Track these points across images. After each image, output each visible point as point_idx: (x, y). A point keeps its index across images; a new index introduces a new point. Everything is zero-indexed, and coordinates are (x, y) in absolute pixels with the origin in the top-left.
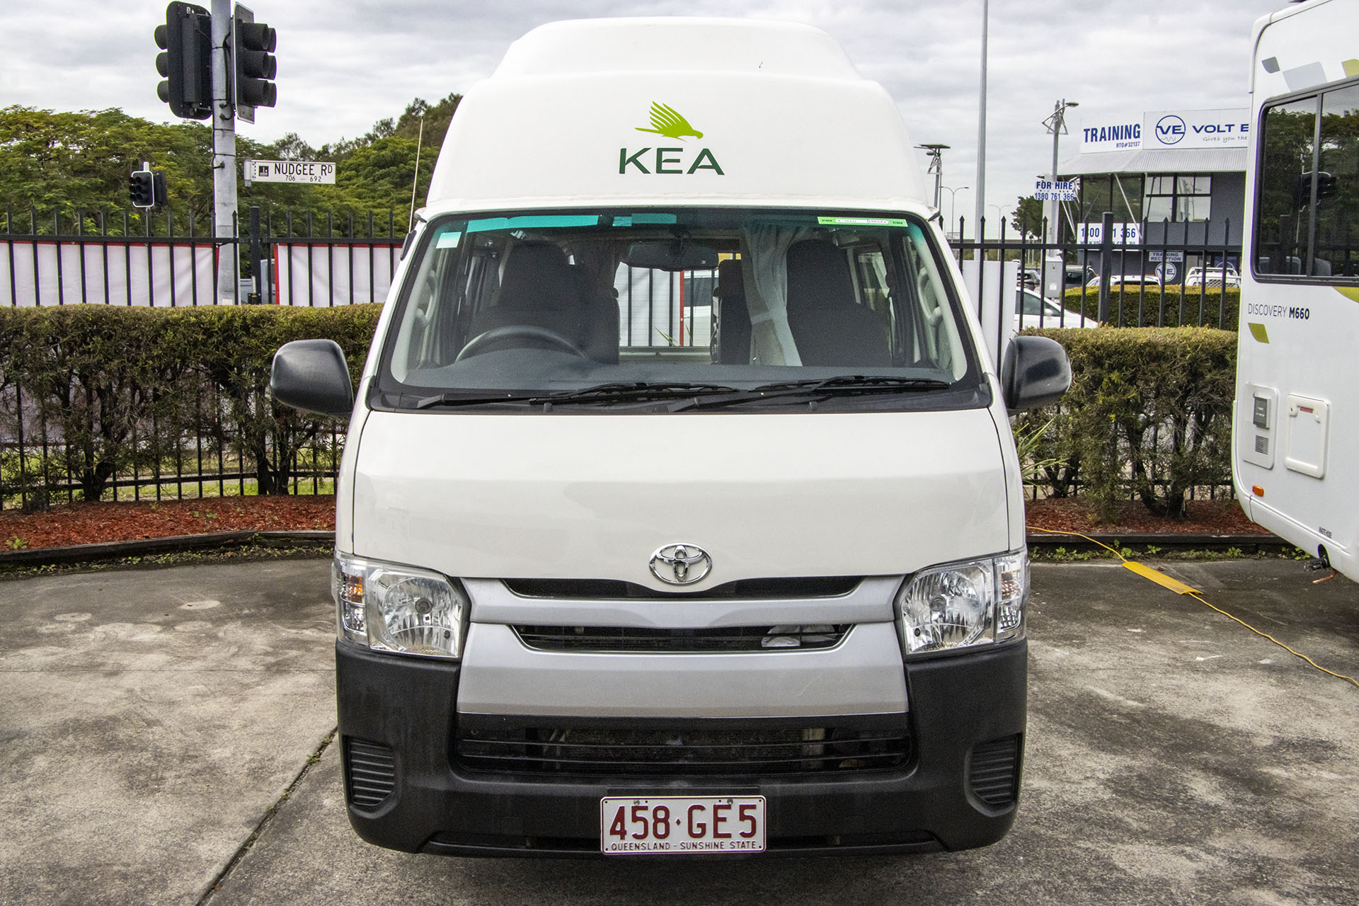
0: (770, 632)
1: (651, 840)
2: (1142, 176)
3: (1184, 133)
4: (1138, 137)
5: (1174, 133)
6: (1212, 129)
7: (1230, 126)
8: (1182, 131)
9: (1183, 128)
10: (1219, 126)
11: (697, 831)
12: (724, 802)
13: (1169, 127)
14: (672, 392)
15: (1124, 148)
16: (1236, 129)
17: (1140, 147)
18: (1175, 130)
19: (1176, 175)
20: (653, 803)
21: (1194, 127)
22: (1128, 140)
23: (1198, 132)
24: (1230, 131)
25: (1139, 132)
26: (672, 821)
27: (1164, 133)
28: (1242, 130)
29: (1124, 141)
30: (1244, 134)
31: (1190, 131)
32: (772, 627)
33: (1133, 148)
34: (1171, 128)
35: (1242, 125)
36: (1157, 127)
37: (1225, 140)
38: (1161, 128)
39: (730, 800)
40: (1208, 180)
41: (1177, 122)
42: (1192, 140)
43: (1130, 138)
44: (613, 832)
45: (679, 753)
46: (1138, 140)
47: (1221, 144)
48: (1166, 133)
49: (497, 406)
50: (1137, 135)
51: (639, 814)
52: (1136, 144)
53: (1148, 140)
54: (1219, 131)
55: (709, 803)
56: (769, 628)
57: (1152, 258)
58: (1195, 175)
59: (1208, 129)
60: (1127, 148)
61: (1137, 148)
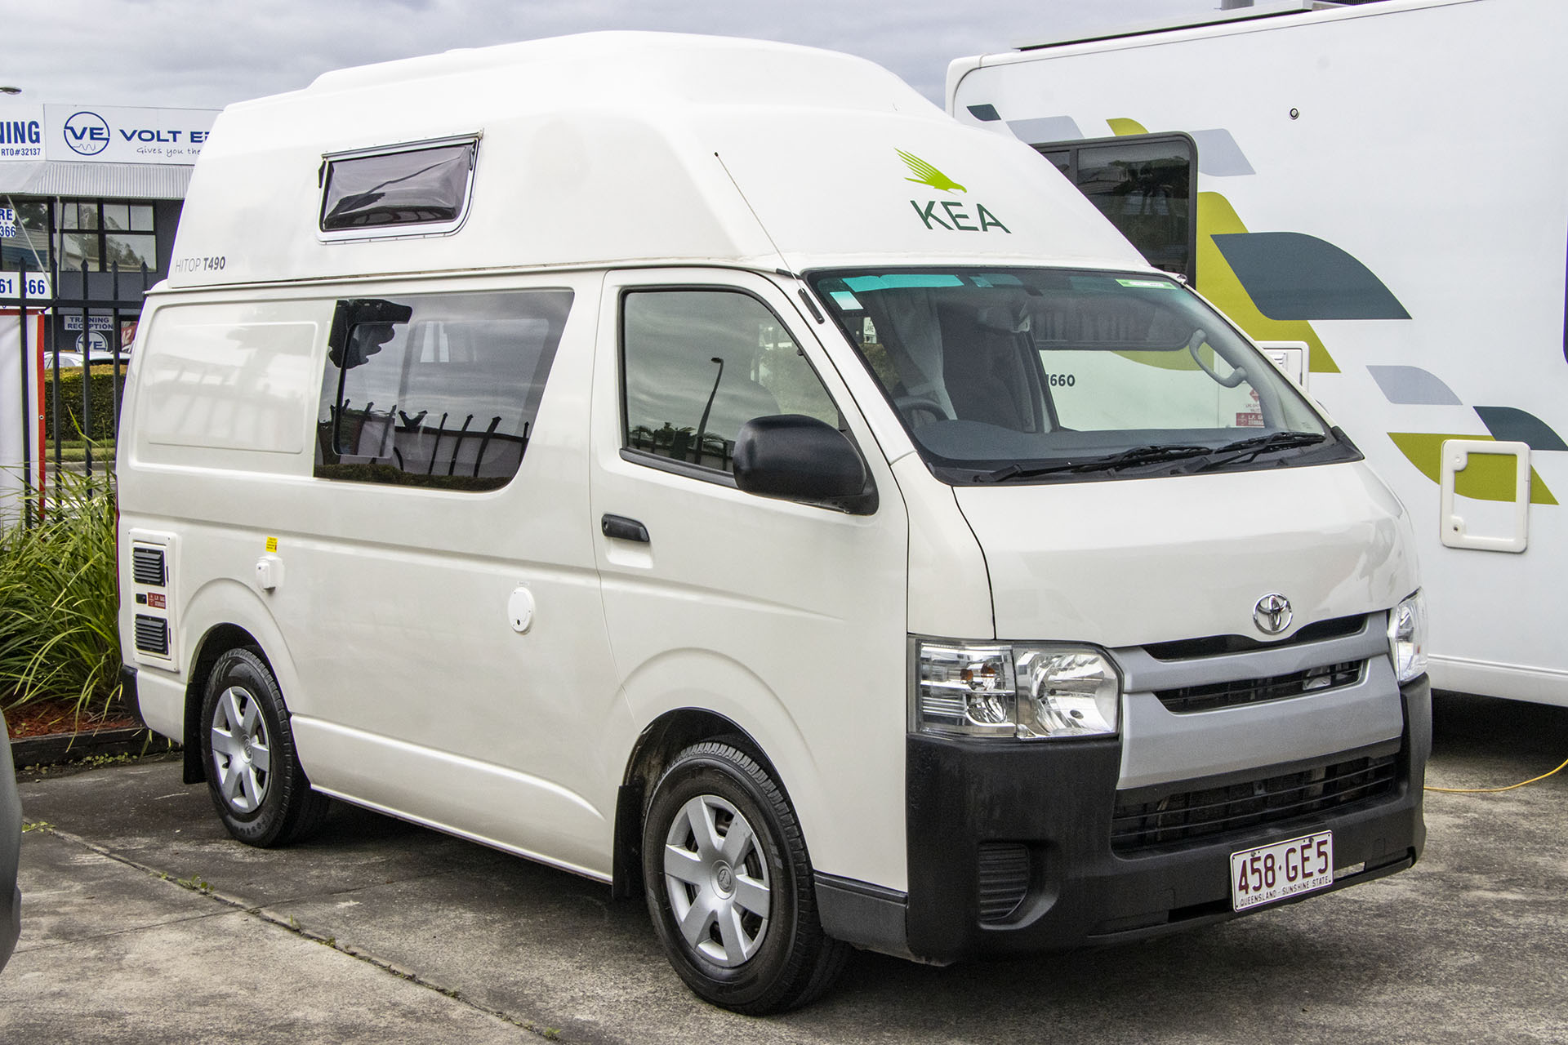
0: (1308, 675)
1: (1265, 890)
2: (50, 200)
3: (108, 140)
4: (38, 140)
5: (92, 138)
6: (149, 136)
7: (175, 133)
8: (105, 135)
9: (105, 131)
10: (158, 132)
11: (1292, 874)
12: (1307, 842)
13: (85, 129)
14: (1172, 454)
15: (15, 157)
16: (184, 139)
17: (42, 157)
18: (94, 133)
19: (101, 202)
20: (1263, 853)
21: (122, 131)
22: (20, 146)
23: (129, 139)
24: (175, 140)
25: (37, 134)
26: (1276, 867)
27: (76, 137)
28: (192, 141)
29: (13, 146)
30: (196, 146)
31: (116, 137)
32: (1309, 670)
33: (30, 157)
34: (88, 131)
35: (192, 133)
36: (66, 127)
37: (170, 152)
38: (72, 129)
39: (1311, 840)
40: (149, 211)
41: (97, 123)
42: (119, 151)
43: (23, 141)
44: (1241, 888)
45: (1264, 801)
46: (36, 145)
47: (164, 159)
48: (81, 137)
49: (1054, 476)
50: (34, 137)
51: (1256, 865)
52: (35, 152)
53: (53, 146)
54: (159, 140)
55: (1297, 844)
56: (1307, 671)
57: (69, 325)
58: (129, 202)
59: (144, 136)
60: (20, 157)
61: (36, 157)
